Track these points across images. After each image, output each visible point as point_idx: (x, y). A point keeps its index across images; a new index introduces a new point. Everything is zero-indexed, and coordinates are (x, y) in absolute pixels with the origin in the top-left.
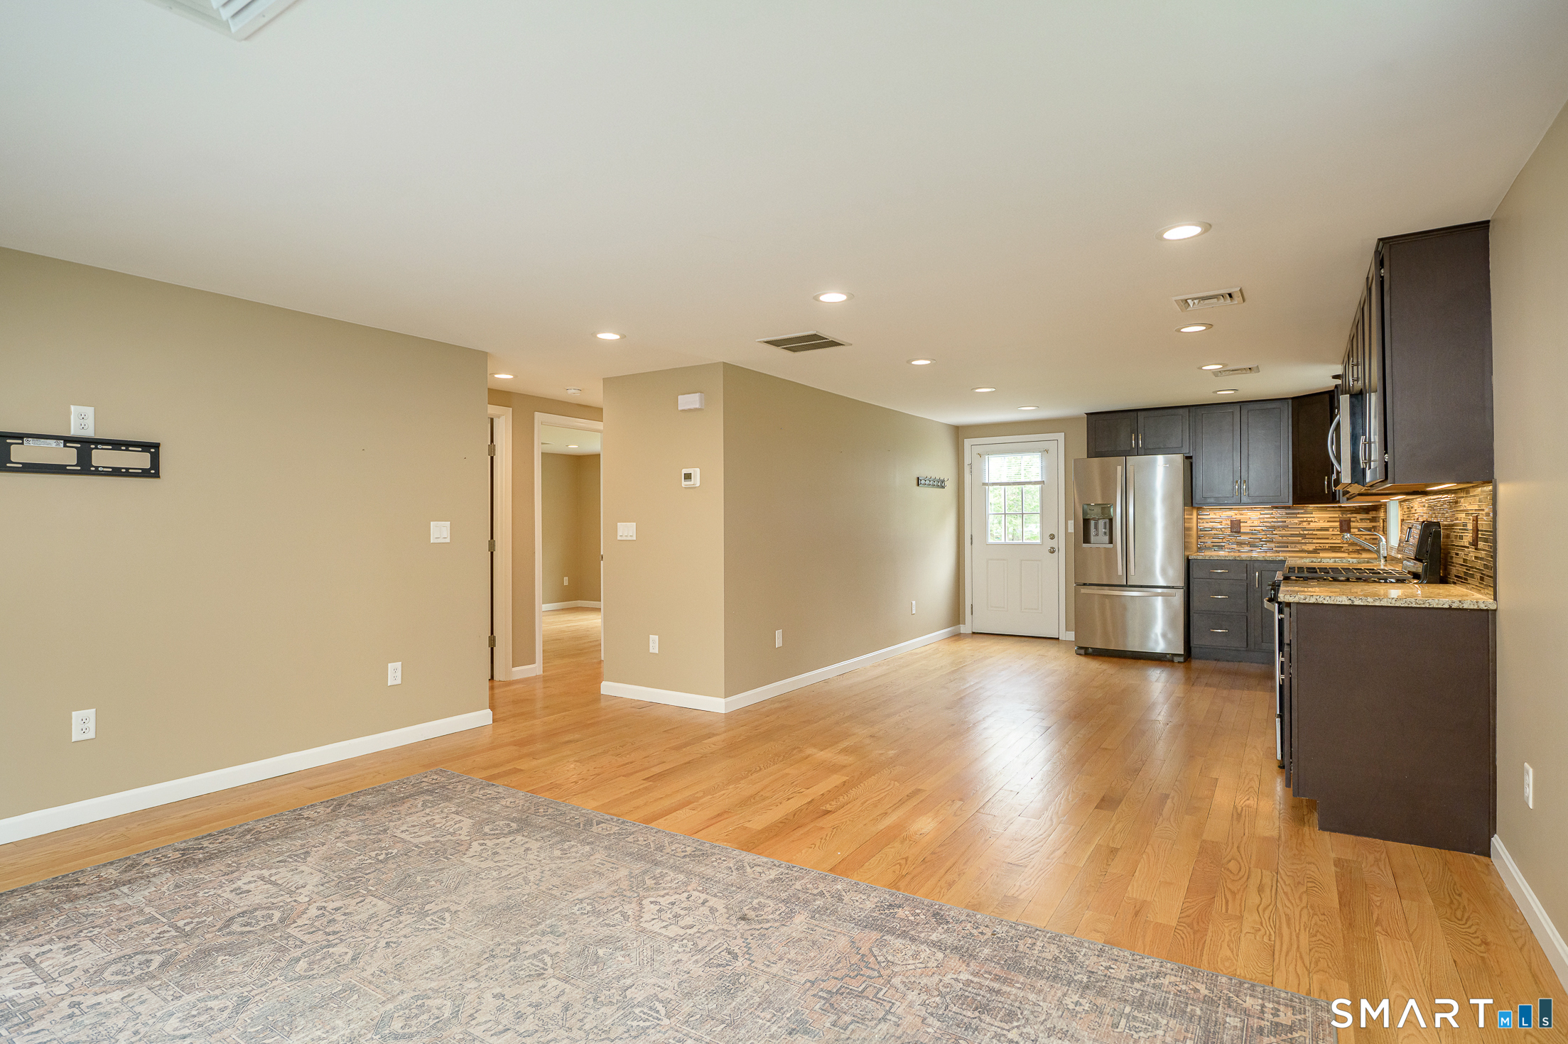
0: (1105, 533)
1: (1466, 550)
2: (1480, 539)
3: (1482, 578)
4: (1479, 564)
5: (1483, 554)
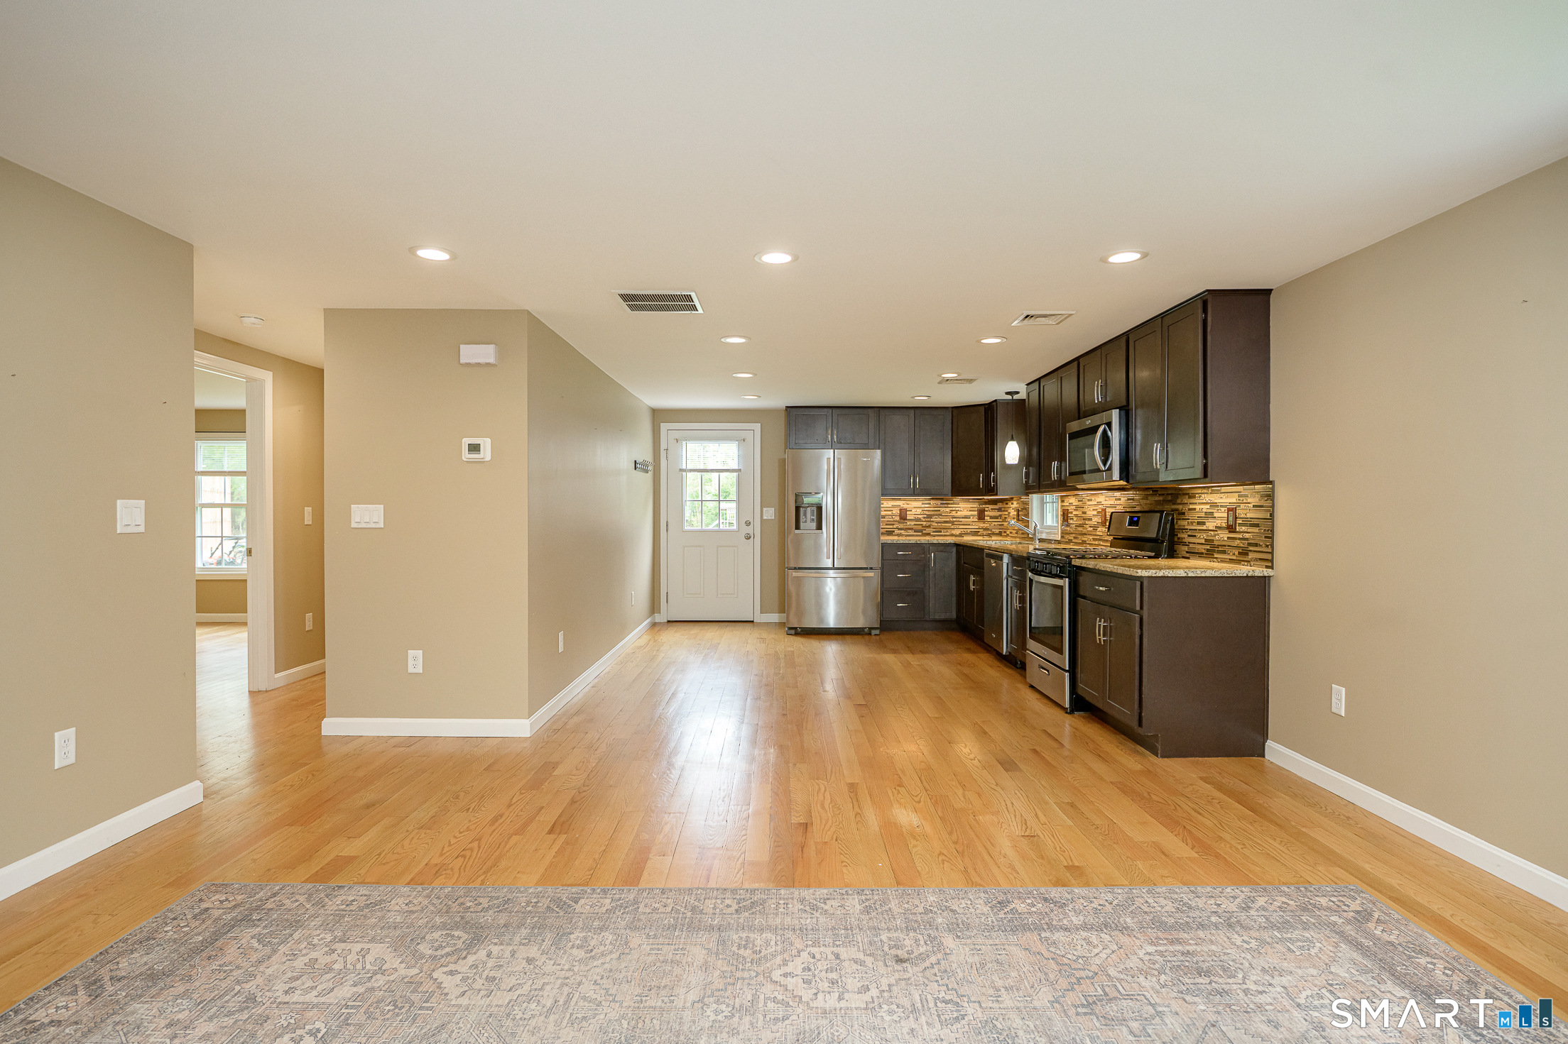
0: (813, 520)
1: (1212, 533)
2: (1240, 525)
3: (1244, 553)
4: (1237, 543)
5: (1247, 536)
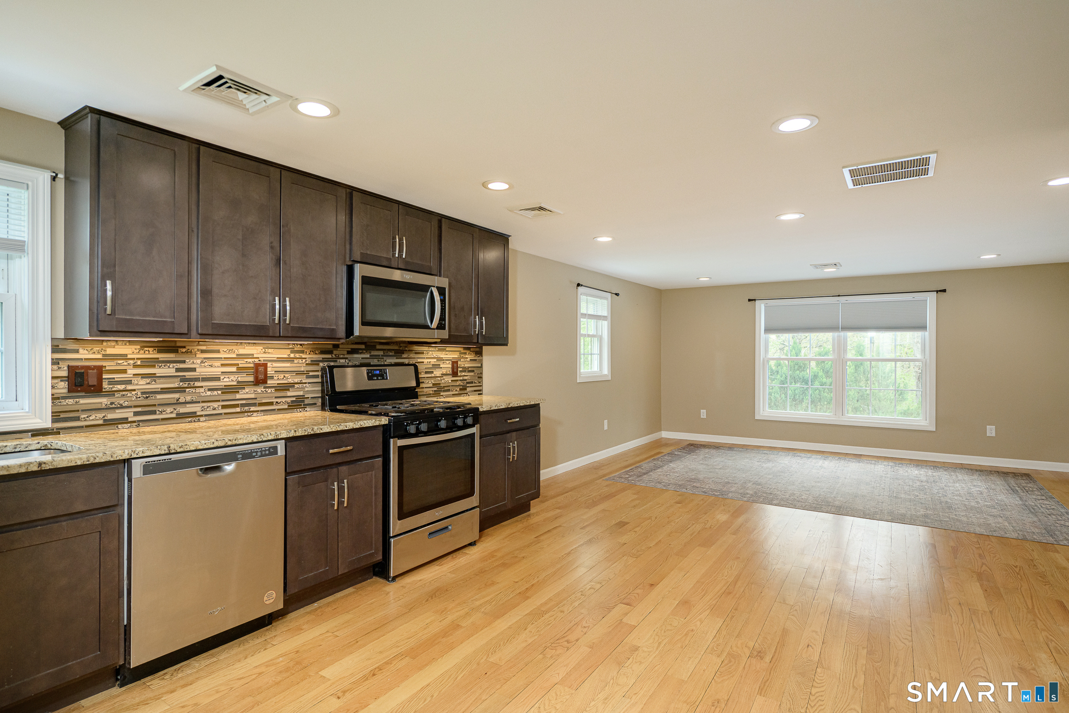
1: (439, 378)
2: (460, 371)
3: (464, 388)
4: (458, 383)
5: (466, 378)
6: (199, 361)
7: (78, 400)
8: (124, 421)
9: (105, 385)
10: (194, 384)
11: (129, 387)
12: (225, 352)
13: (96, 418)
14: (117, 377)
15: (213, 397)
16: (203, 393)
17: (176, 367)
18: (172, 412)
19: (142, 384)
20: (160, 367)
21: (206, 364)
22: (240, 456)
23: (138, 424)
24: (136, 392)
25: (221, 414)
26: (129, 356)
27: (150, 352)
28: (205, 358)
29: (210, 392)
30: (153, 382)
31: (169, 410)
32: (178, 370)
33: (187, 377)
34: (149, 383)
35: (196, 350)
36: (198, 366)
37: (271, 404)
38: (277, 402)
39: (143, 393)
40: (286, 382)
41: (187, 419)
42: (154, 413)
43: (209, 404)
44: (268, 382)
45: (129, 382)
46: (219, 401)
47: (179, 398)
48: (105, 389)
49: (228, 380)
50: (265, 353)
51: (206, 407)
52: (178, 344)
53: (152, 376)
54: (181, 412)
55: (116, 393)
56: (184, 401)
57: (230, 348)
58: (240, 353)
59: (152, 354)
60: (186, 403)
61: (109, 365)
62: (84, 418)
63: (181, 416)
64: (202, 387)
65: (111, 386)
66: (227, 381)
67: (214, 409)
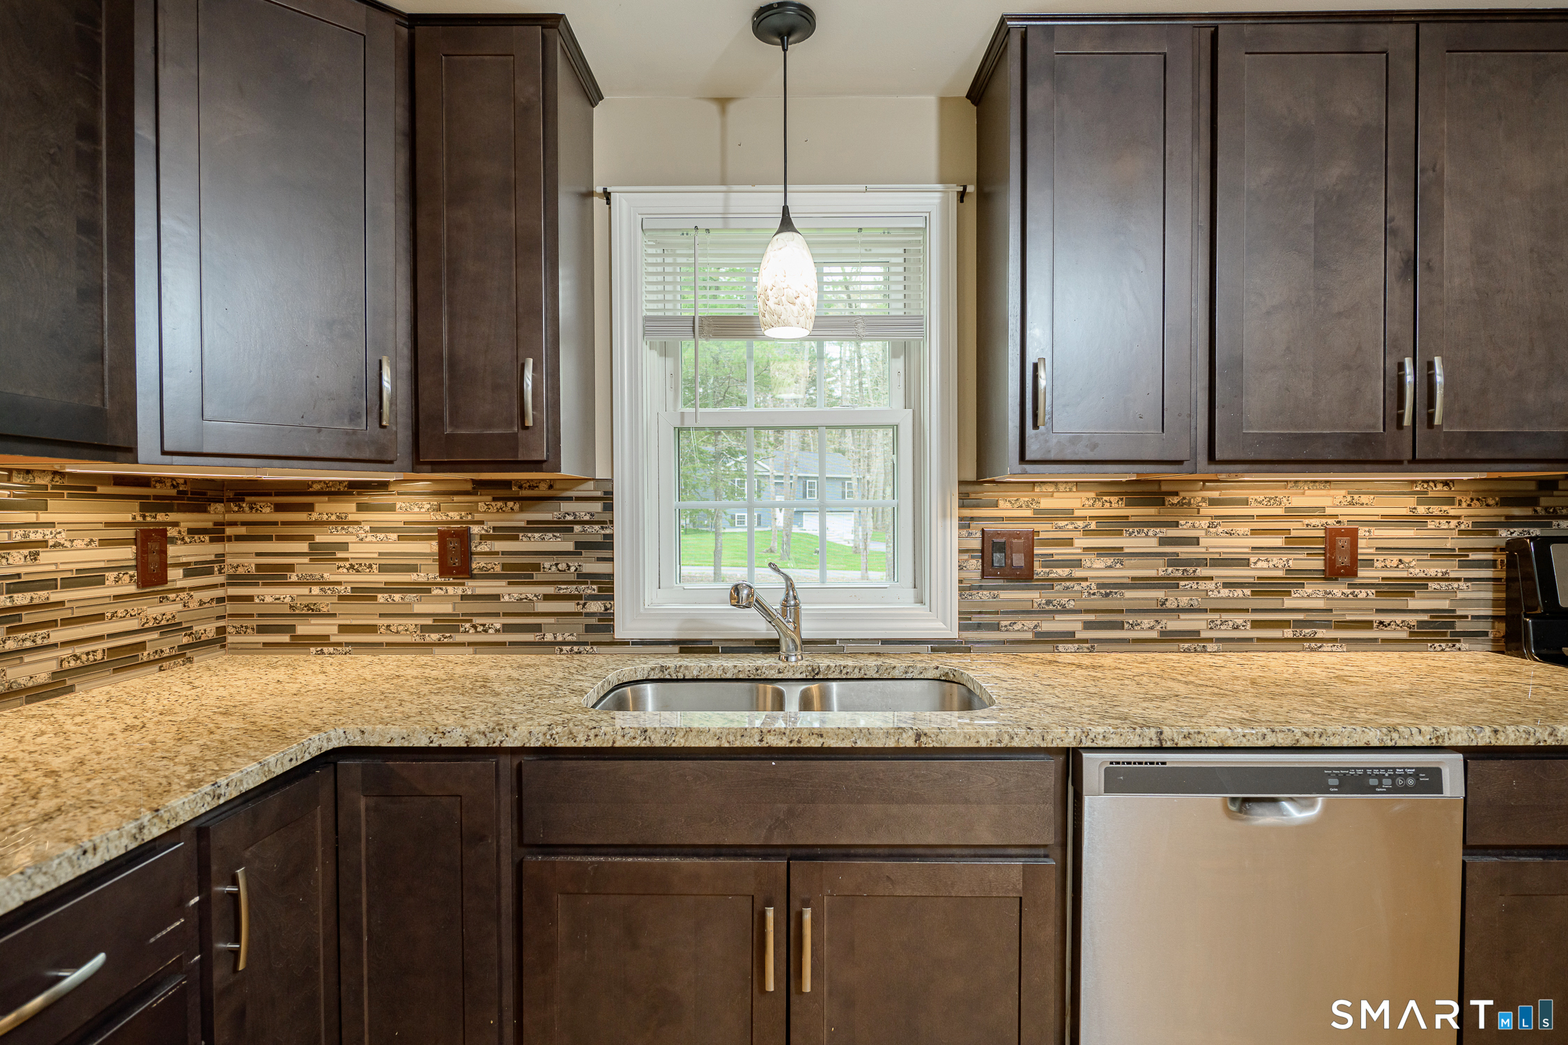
6: (1204, 523)
7: (996, 592)
8: (1069, 637)
9: (1038, 569)
10: (1194, 571)
11: (1078, 573)
12: (1260, 503)
13: (1024, 628)
14: (1059, 552)
15: (1233, 601)
16: (1213, 591)
17: (1161, 535)
18: (1152, 628)
19: (1098, 568)
20: (1130, 535)
21: (1220, 529)
22: (1333, 782)
23: (1092, 647)
24: (1088, 583)
25: (1250, 640)
26: (1077, 513)
27: (1113, 505)
28: (1217, 517)
29: (1227, 591)
30: (1118, 565)
31: (1147, 622)
32: (1164, 541)
33: (1182, 556)
34: (1110, 567)
35: (1200, 499)
36: (1202, 533)
37: (1367, 625)
38: (1381, 623)
39: (1100, 586)
40: (1404, 574)
41: (1181, 645)
42: (1119, 626)
43: (1225, 616)
44: (1360, 574)
45: (1078, 564)
46: (1247, 610)
47: (1167, 600)
48: (1037, 574)
49: (1265, 565)
50: (1351, 504)
51: (1219, 623)
52: (1164, 488)
53: (1116, 552)
54: (1168, 629)
55: (1055, 584)
56: (1173, 607)
57: (1271, 493)
58: (1294, 505)
59: (1115, 508)
60: (1179, 610)
61: (1045, 530)
62: (1006, 626)
63: (1169, 638)
64: (1211, 578)
65: (1047, 570)
66: (1264, 567)
67: (1236, 628)
